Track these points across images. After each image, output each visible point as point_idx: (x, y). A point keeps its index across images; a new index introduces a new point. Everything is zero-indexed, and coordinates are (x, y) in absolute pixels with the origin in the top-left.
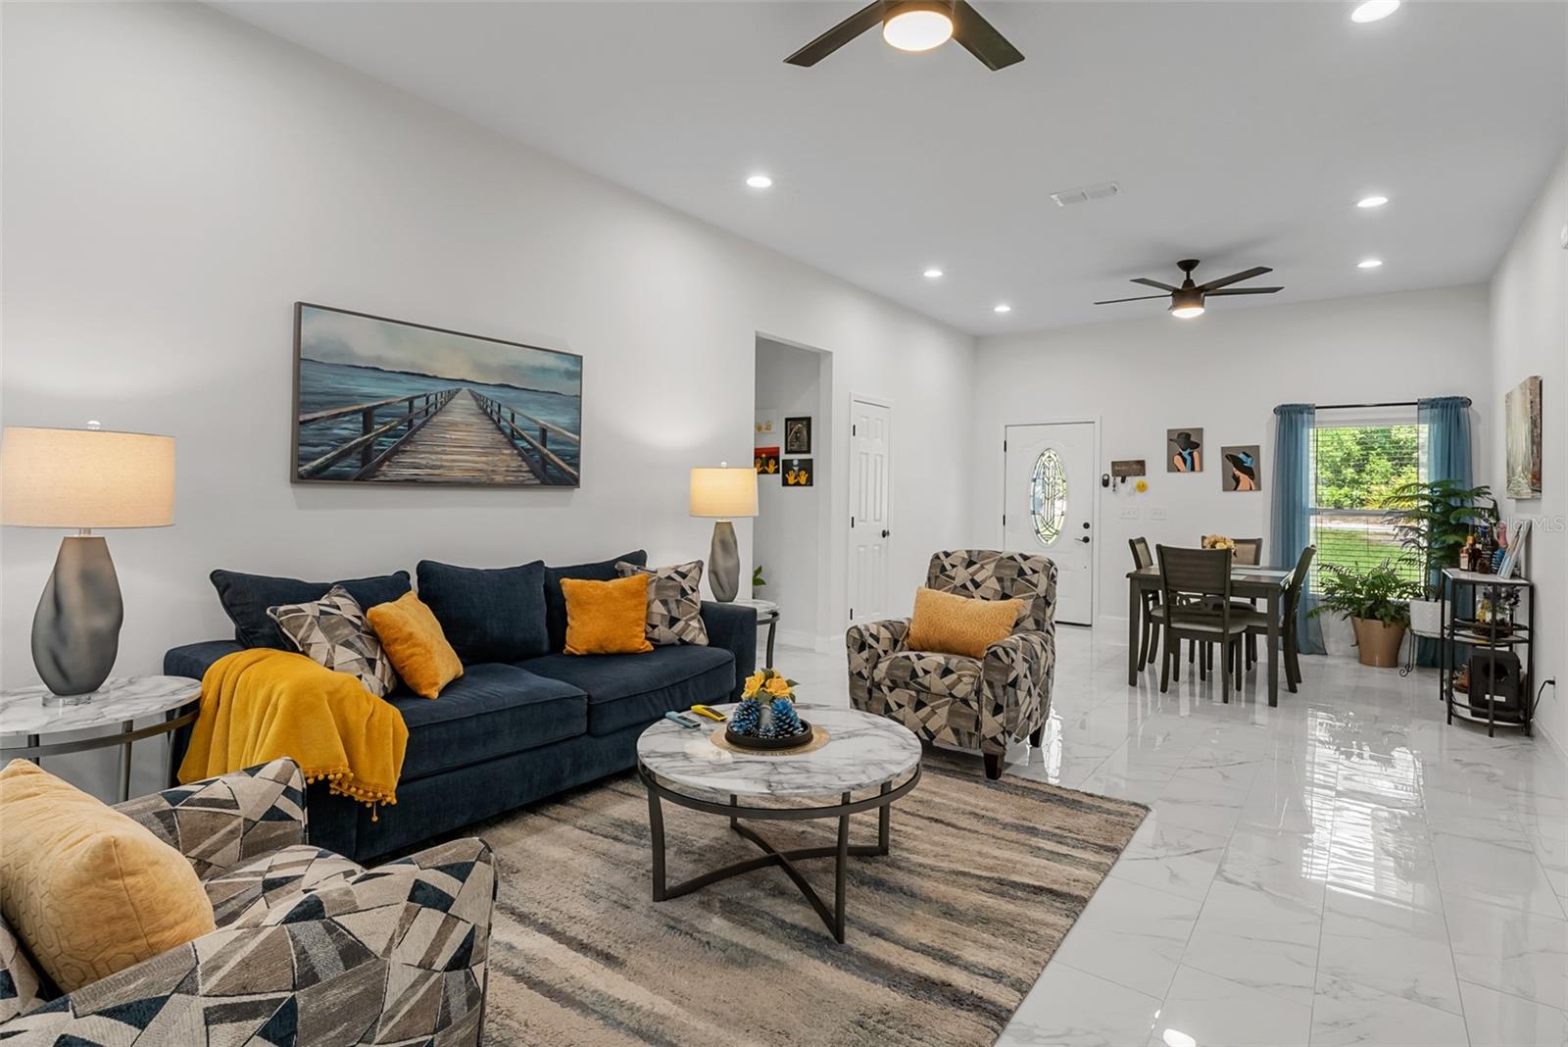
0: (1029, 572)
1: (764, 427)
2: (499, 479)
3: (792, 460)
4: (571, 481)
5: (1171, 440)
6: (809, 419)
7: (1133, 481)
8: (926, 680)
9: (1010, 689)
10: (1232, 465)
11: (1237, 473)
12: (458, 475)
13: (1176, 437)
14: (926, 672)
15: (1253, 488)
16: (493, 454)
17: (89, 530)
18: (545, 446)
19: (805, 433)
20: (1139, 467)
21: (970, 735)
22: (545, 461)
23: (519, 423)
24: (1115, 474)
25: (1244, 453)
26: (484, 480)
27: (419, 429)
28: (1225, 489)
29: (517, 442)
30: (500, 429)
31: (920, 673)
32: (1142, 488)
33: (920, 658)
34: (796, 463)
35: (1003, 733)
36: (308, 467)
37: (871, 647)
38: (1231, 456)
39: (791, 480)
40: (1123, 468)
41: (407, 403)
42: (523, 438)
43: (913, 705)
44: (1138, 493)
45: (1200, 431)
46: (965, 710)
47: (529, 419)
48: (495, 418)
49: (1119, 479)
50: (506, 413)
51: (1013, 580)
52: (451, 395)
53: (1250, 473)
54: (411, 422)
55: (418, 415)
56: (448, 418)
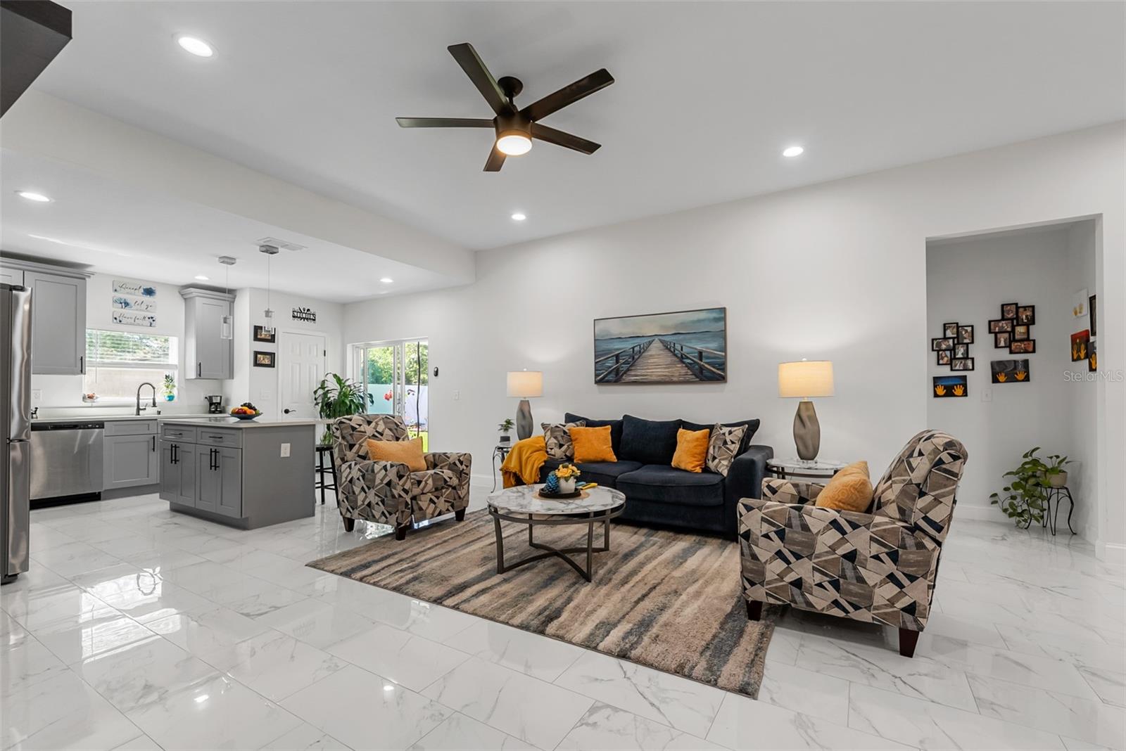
2: (675, 379)
4: (722, 379)
12: (654, 378)
16: (671, 367)
17: (525, 398)
18: (701, 360)
22: (702, 369)
23: (686, 350)
26: (667, 380)
27: (637, 360)
29: (685, 360)
30: (675, 355)
36: (599, 378)
41: (632, 350)
42: (688, 358)
47: (693, 348)
48: (672, 350)
50: (678, 347)
52: (650, 343)
54: (634, 357)
55: (636, 354)
56: (649, 353)
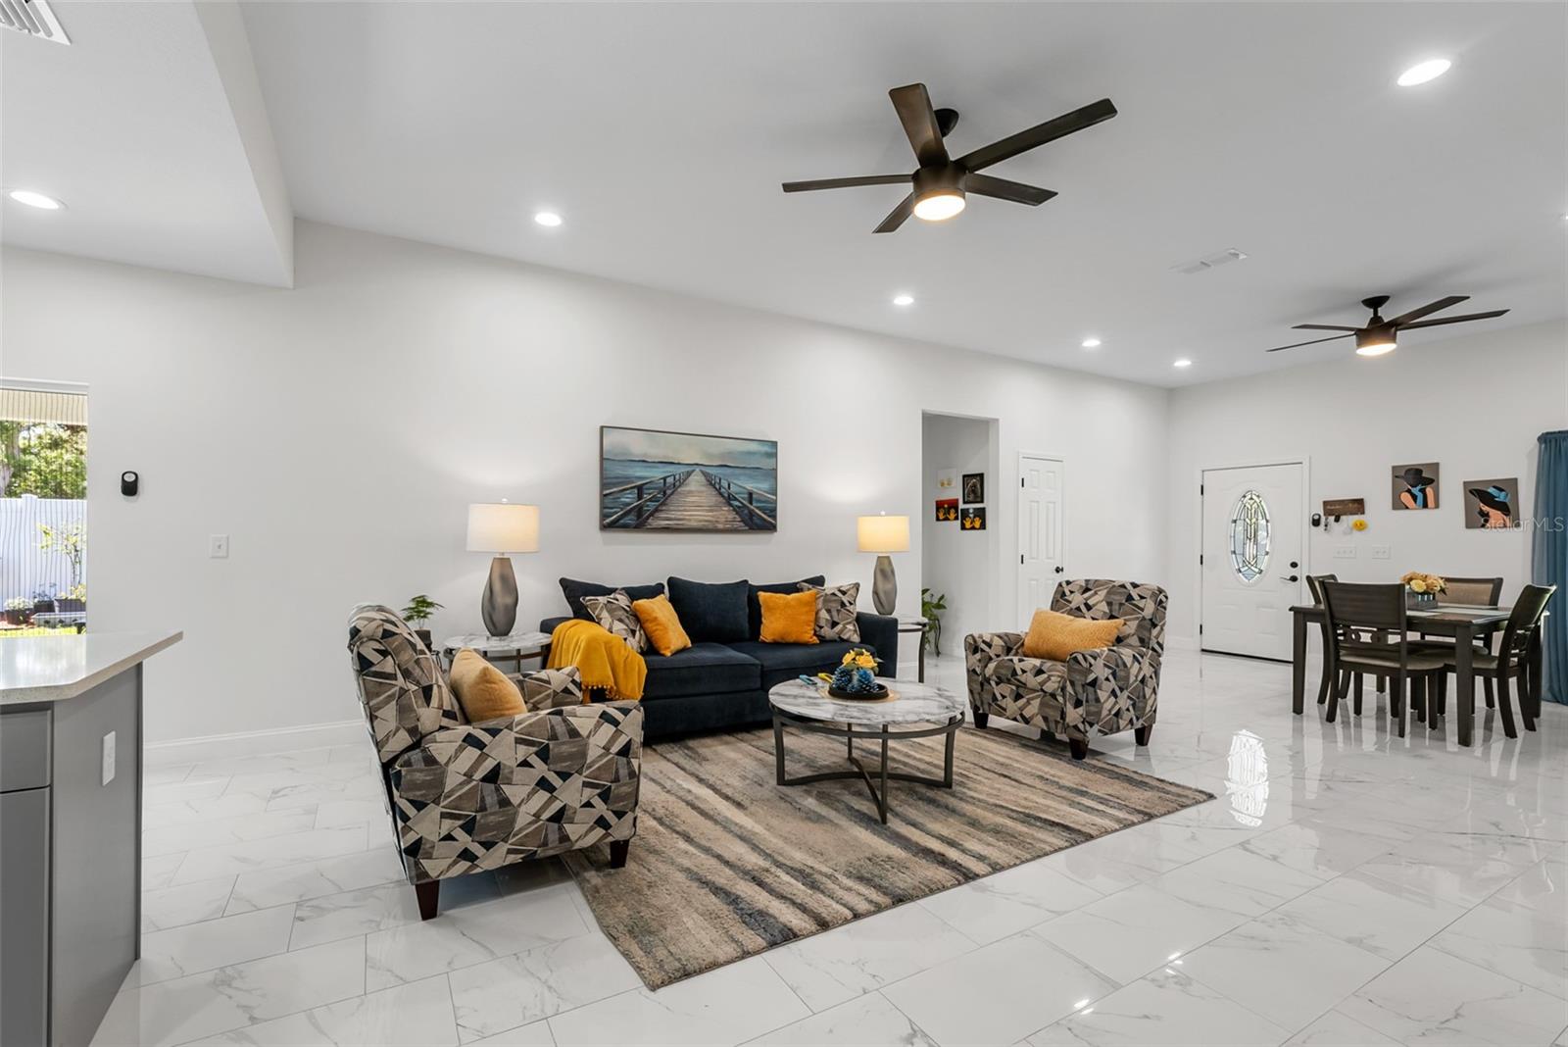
0: (1136, 597)
1: (946, 483)
2: (720, 526)
3: (968, 509)
4: (771, 528)
5: (1396, 477)
6: (981, 476)
7: (1348, 520)
8: (1023, 678)
9: (1090, 689)
10: (1478, 500)
11: (1486, 508)
12: (694, 524)
13: (1403, 474)
14: (1024, 671)
15: (1508, 525)
16: (716, 511)
18: (751, 503)
19: (979, 486)
20: (1358, 506)
21: (1057, 722)
22: (751, 514)
23: (733, 489)
24: (1328, 513)
25: (1494, 487)
26: (710, 527)
27: (669, 496)
28: (1469, 525)
29: (732, 502)
30: (721, 494)
31: (1019, 672)
32: (1361, 527)
33: (1020, 661)
34: (971, 511)
35: (1083, 722)
36: (608, 520)
37: (982, 650)
38: (1475, 490)
39: (968, 525)
40: (1337, 507)
41: (662, 481)
42: (736, 499)
43: (1013, 696)
44: (1355, 532)
45: (1435, 467)
46: (1053, 702)
47: (741, 487)
48: (718, 487)
49: (1332, 518)
50: (725, 484)
51: (1121, 604)
52: (689, 474)
54: (667, 492)
55: (669, 488)
56: (687, 489)
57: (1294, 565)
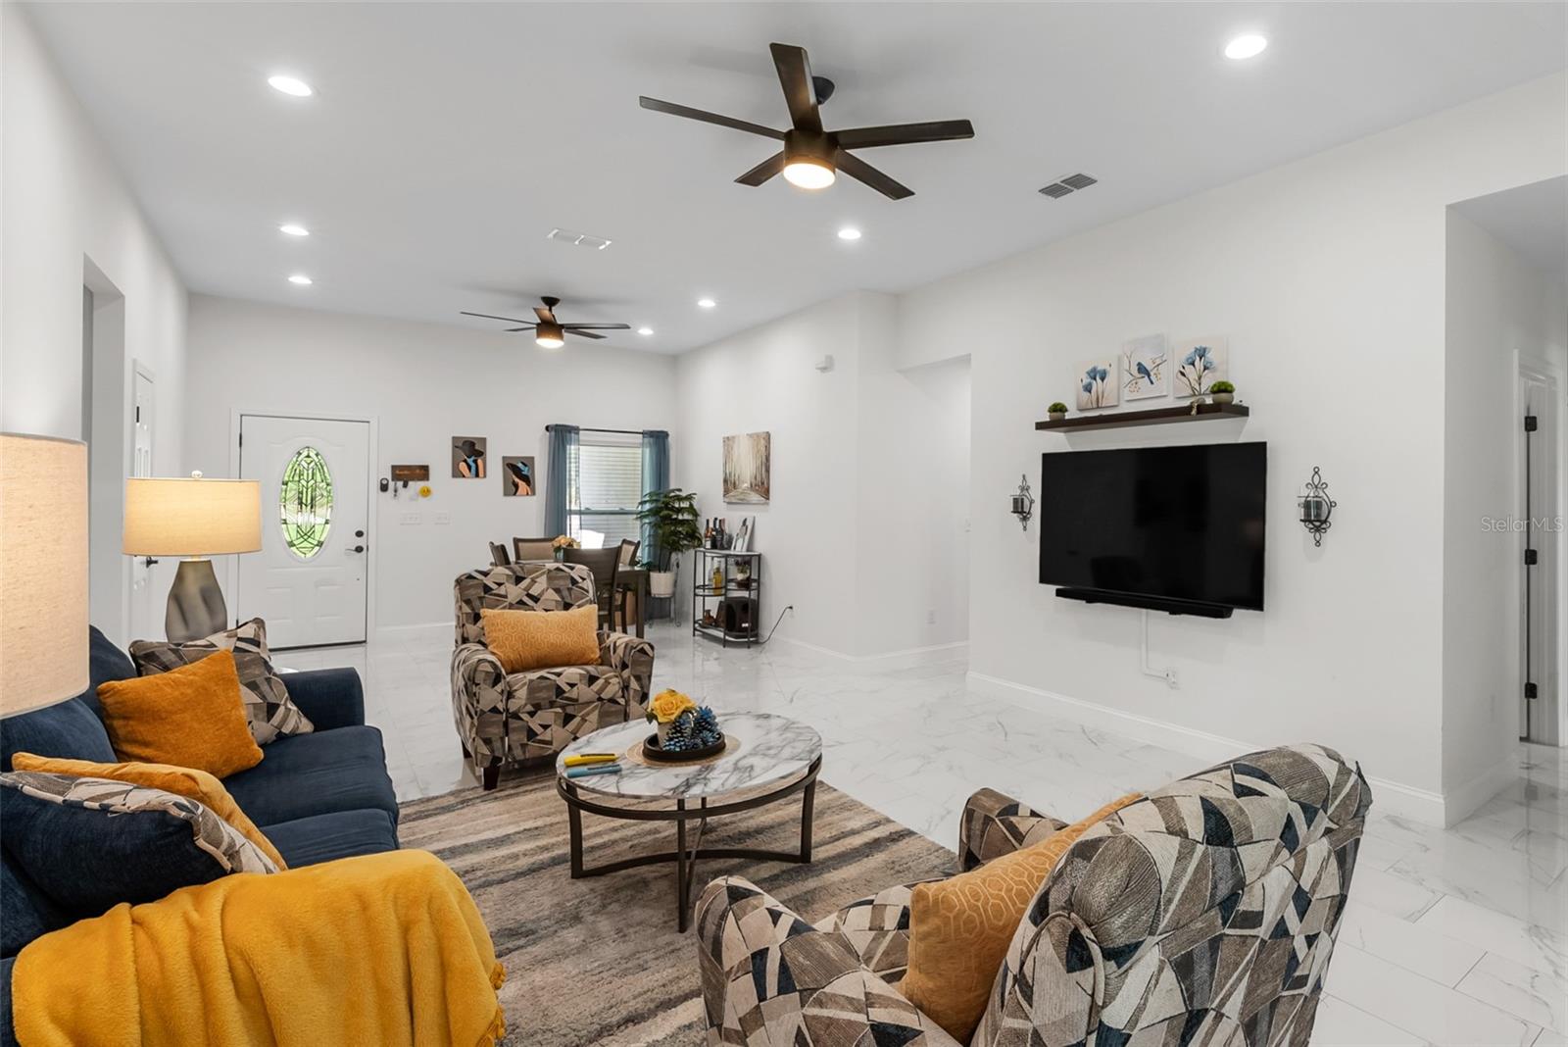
0: (579, 580)
5: (457, 447)
7: (416, 486)
10: (512, 473)
11: (517, 480)
13: (460, 445)
15: (529, 493)
20: (422, 472)
24: (396, 477)
25: (521, 463)
28: (506, 494)
32: (426, 493)
38: (510, 464)
40: (406, 472)
44: (420, 498)
45: (483, 440)
49: (400, 484)
53: (527, 480)
57: (359, 534)
